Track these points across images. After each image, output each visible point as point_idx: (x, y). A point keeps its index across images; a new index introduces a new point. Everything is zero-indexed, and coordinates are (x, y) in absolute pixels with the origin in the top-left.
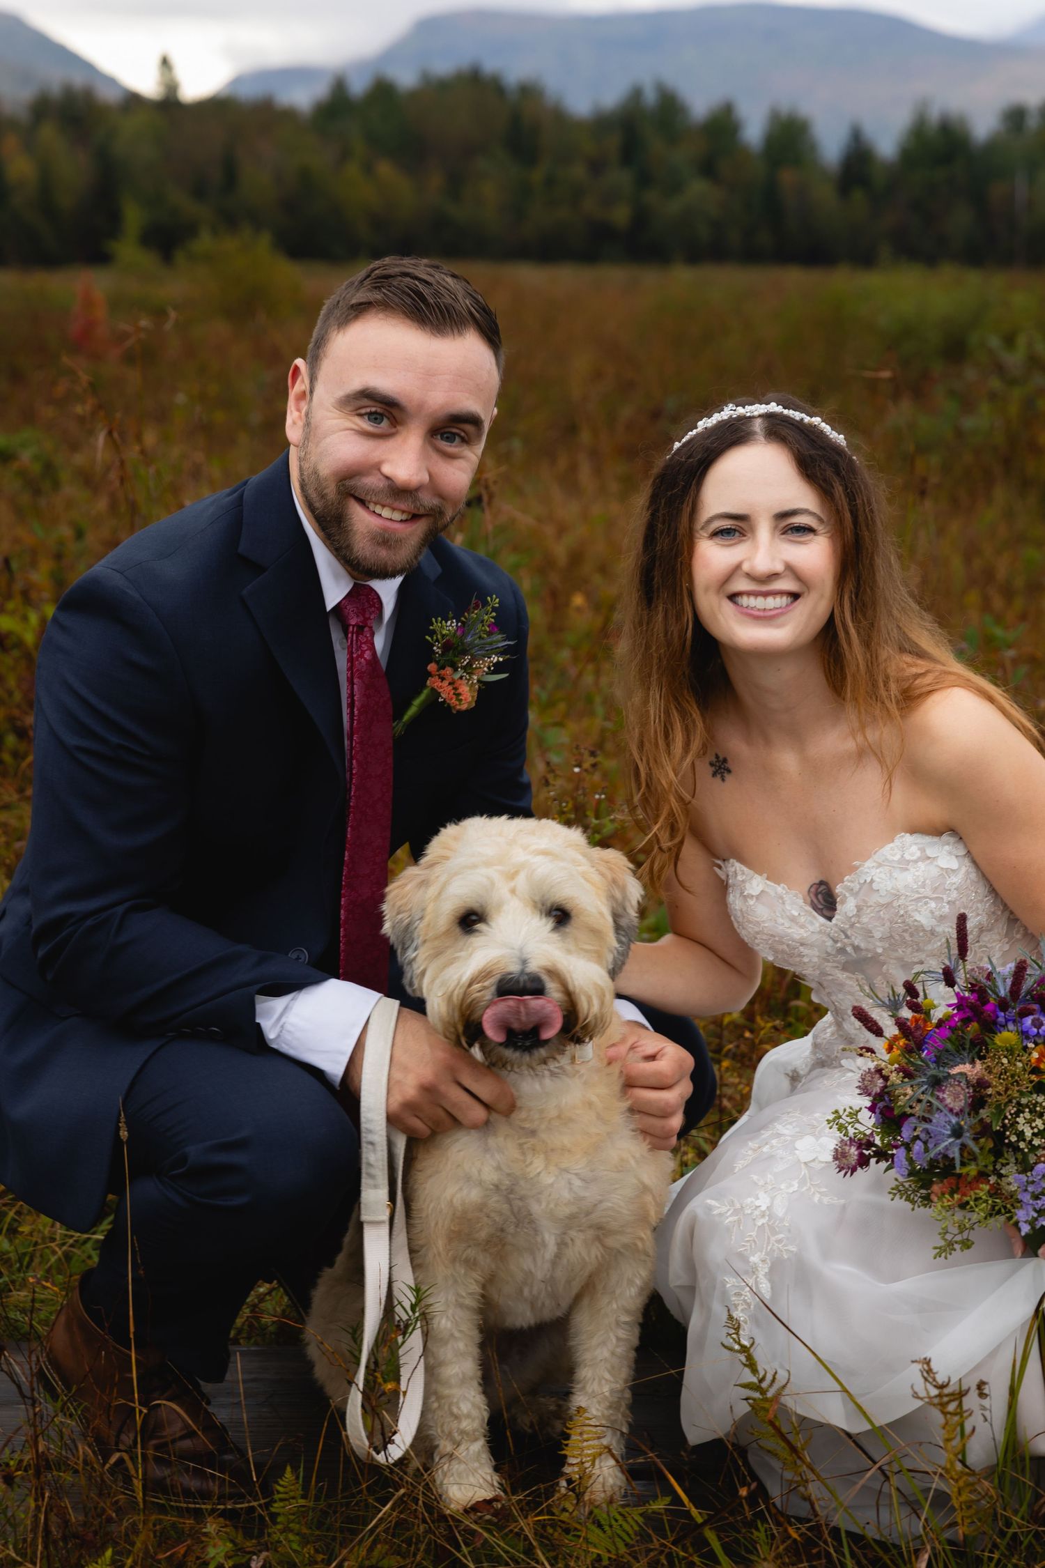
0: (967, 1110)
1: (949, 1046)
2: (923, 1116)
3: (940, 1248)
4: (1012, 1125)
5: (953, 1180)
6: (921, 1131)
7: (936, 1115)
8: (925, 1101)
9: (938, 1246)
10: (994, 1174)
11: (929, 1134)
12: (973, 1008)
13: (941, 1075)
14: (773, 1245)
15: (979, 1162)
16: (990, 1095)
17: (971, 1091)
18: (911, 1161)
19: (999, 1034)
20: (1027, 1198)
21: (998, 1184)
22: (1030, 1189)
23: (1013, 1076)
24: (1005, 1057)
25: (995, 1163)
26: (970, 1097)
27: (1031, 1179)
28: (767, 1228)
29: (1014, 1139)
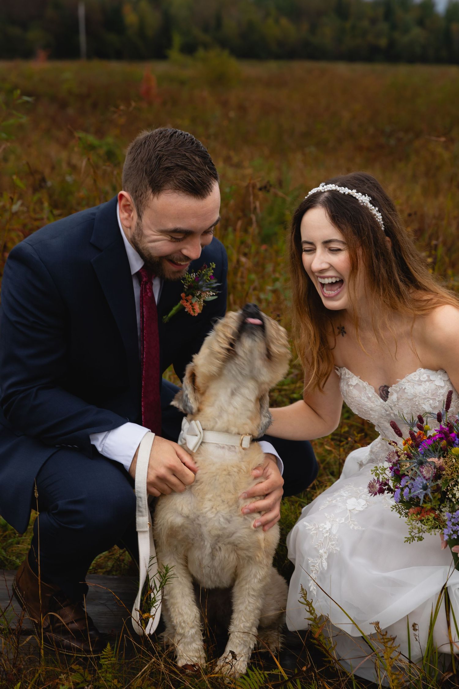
0: (431, 479)
1: (430, 448)
2: (411, 477)
3: (408, 538)
4: (451, 490)
5: (418, 508)
6: (409, 484)
7: (418, 478)
8: (414, 471)
9: (408, 537)
10: (439, 510)
11: (413, 485)
12: (445, 433)
13: (424, 461)
14: (330, 546)
15: (433, 503)
16: (444, 475)
17: (435, 471)
18: (402, 496)
19: (454, 448)
20: (449, 524)
21: (439, 515)
22: (452, 520)
23: (456, 468)
24: (455, 459)
25: (440, 505)
26: (434, 473)
27: (454, 516)
28: (328, 537)
29: (450, 496)
